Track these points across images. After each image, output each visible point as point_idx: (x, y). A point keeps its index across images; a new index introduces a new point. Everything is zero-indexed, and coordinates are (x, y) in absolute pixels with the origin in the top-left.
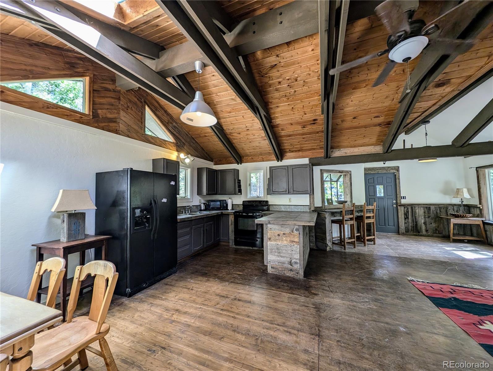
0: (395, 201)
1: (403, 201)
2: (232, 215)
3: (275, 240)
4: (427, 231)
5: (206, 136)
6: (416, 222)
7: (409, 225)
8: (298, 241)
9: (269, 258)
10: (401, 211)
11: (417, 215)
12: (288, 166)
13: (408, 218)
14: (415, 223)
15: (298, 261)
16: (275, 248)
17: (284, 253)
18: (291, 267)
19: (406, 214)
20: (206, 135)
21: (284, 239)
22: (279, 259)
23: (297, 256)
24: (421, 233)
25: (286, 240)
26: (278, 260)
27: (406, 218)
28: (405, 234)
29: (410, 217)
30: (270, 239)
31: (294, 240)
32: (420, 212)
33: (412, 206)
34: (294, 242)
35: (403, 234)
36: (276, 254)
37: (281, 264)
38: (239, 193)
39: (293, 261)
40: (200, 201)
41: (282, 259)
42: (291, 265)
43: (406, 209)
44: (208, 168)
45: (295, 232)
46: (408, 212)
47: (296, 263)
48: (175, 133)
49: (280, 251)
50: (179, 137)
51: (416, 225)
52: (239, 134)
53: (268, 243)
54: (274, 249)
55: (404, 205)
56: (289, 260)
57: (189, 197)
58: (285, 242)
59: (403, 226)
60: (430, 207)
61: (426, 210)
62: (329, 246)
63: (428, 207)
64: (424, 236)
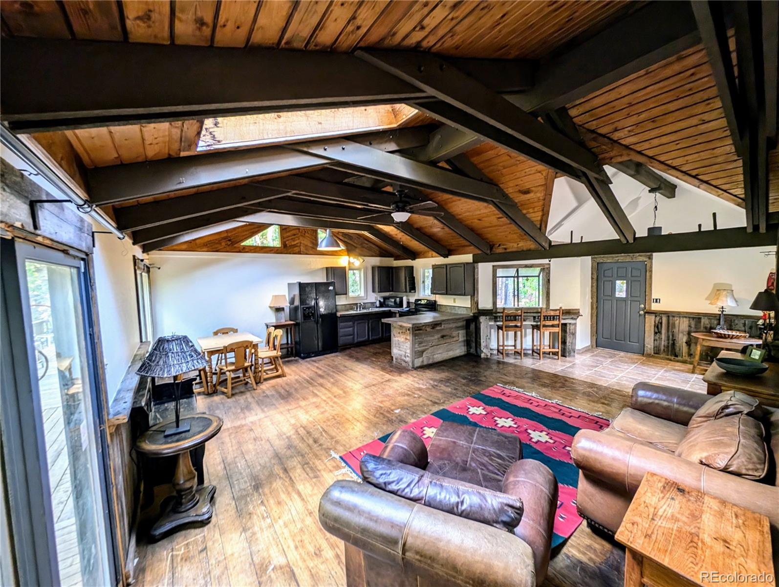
0: (641, 306)
3: (397, 337)
4: (690, 355)
6: (674, 340)
7: (660, 344)
9: (394, 351)
10: (650, 321)
11: (676, 330)
12: (446, 265)
13: (660, 332)
14: (671, 342)
15: (409, 355)
17: (402, 348)
19: (658, 327)
21: (402, 336)
22: (399, 352)
23: (408, 351)
27: (657, 332)
28: (653, 357)
29: (664, 331)
30: (394, 336)
31: (407, 338)
33: (669, 314)
35: (650, 356)
36: (398, 348)
37: (401, 357)
38: (412, 292)
39: (406, 355)
40: (375, 298)
42: (405, 358)
43: (658, 319)
44: (380, 267)
45: (408, 331)
46: (661, 323)
49: (400, 346)
51: (674, 344)
53: (394, 339)
54: (397, 344)
55: (655, 313)
56: (404, 353)
57: (363, 295)
58: (402, 339)
59: (650, 343)
60: (700, 318)
61: (693, 323)
62: (485, 353)
63: (696, 318)
64: (684, 362)
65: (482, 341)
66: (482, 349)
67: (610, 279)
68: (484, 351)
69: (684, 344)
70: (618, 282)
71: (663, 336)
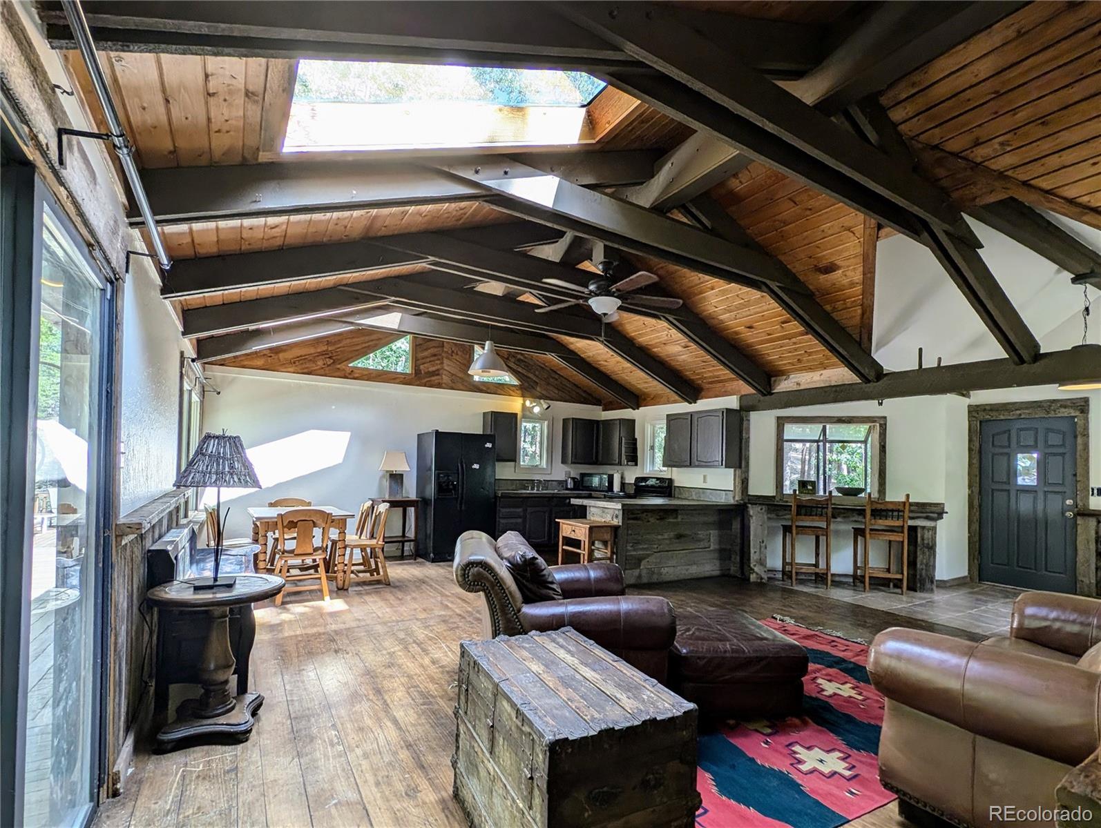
12: (691, 414)
38: (632, 463)
40: (568, 474)
57: (545, 467)
62: (757, 572)
65: (752, 551)
66: (752, 565)
67: (1005, 450)
68: (756, 569)
70: (1021, 457)
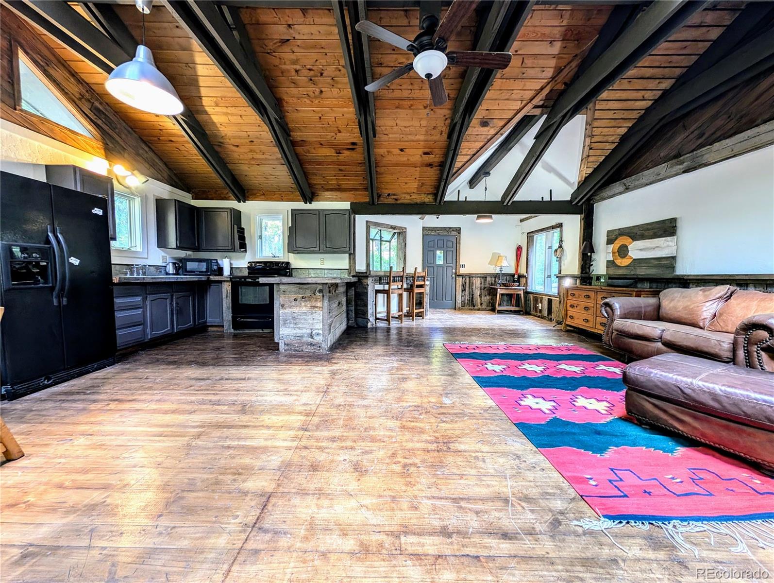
0: (454, 271)
1: (462, 271)
2: (227, 281)
3: (290, 307)
4: (481, 304)
5: (171, 141)
6: (473, 295)
7: (465, 299)
8: (321, 306)
9: (281, 333)
10: (460, 280)
11: (474, 287)
12: (319, 211)
13: (465, 290)
14: (471, 296)
15: (321, 332)
16: (291, 318)
17: (303, 324)
18: (312, 340)
19: (464, 286)
20: (173, 139)
21: (303, 304)
22: (295, 331)
23: (319, 326)
24: (476, 307)
25: (305, 306)
26: (293, 333)
27: (464, 290)
28: (462, 309)
29: (467, 289)
30: (283, 306)
31: (316, 305)
32: (477, 282)
33: (470, 276)
34: (317, 307)
35: (460, 309)
36: (292, 325)
37: (298, 338)
38: (242, 250)
39: (314, 332)
40: (164, 258)
41: (299, 332)
42: (312, 338)
43: (464, 279)
44: (179, 201)
45: (318, 294)
46: (466, 283)
47: (318, 334)
48: (99, 122)
49: (297, 321)
50: (110, 132)
51: (472, 298)
52: (237, 146)
53: (281, 312)
54: (289, 319)
55: (462, 276)
56: (309, 331)
57: (139, 249)
58: (304, 308)
59: (459, 300)
60: (486, 277)
61: (483, 280)
62: (371, 321)
63: (484, 277)
64: (479, 310)
65: (369, 307)
66: (368, 317)
67: (433, 248)
68: (371, 319)
69: (478, 297)
70: (438, 252)
71: (467, 293)
